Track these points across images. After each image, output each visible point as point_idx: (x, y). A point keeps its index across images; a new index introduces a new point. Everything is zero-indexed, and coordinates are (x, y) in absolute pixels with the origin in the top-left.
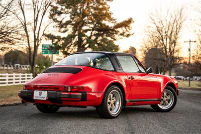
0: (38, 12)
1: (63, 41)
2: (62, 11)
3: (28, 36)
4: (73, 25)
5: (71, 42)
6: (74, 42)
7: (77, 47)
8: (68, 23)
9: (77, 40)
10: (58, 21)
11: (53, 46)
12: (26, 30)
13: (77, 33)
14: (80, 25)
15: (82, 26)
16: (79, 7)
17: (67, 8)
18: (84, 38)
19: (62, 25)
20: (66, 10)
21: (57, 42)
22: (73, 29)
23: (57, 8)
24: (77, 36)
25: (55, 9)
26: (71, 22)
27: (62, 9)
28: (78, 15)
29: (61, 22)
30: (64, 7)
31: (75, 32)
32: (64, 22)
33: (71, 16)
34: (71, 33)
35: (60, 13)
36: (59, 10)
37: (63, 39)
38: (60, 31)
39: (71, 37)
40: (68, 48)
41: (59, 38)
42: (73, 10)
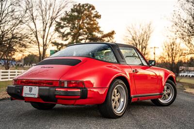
0: (46, 24)
2: (64, 26)
3: (38, 43)
4: (72, 35)
8: (68, 34)
10: (61, 33)
12: (36, 37)
13: (75, 41)
14: (77, 35)
15: (79, 36)
16: (77, 23)
17: (67, 23)
19: (64, 36)
20: (67, 25)
21: (60, 48)
22: (72, 38)
23: (60, 23)
25: (59, 24)
26: (71, 33)
27: (64, 24)
28: (76, 28)
29: (63, 33)
30: (65, 23)
31: (74, 40)
32: (66, 33)
33: (70, 29)
34: (71, 41)
35: (62, 27)
36: (62, 25)
37: (65, 45)
38: (62, 40)
41: (62, 45)
42: (72, 25)
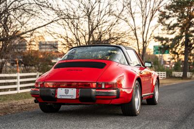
0: (146, 18)
1: (171, 42)
2: (170, 15)
4: (180, 26)
5: (178, 42)
6: (181, 42)
7: (184, 47)
8: (175, 25)
9: (184, 40)
10: (166, 25)
11: (163, 47)
14: (187, 26)
15: (189, 27)
17: (174, 12)
18: (191, 38)
19: (170, 28)
20: (174, 14)
21: (165, 43)
22: (181, 30)
23: (165, 12)
24: (184, 37)
25: (163, 15)
26: (178, 24)
27: (170, 13)
28: (185, 17)
29: (169, 25)
30: (172, 12)
31: (183, 33)
32: (172, 25)
33: (178, 19)
34: (178, 34)
35: (168, 17)
36: (167, 14)
37: (171, 40)
38: (168, 34)
39: (178, 38)
40: (176, 48)
41: (167, 40)
42: (179, 14)
